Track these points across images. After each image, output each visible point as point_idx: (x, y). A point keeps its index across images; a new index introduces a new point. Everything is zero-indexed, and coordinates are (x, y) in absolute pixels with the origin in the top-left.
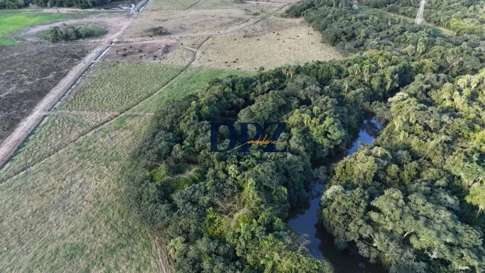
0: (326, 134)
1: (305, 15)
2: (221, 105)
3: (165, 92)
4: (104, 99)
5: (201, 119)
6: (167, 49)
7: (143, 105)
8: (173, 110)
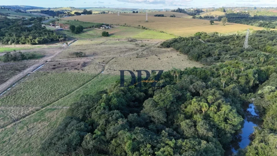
0: (226, 120)
1: (173, 46)
2: (127, 97)
3: (82, 91)
4: (31, 97)
5: (110, 109)
6: (85, 65)
7: (62, 101)
8: (86, 103)
